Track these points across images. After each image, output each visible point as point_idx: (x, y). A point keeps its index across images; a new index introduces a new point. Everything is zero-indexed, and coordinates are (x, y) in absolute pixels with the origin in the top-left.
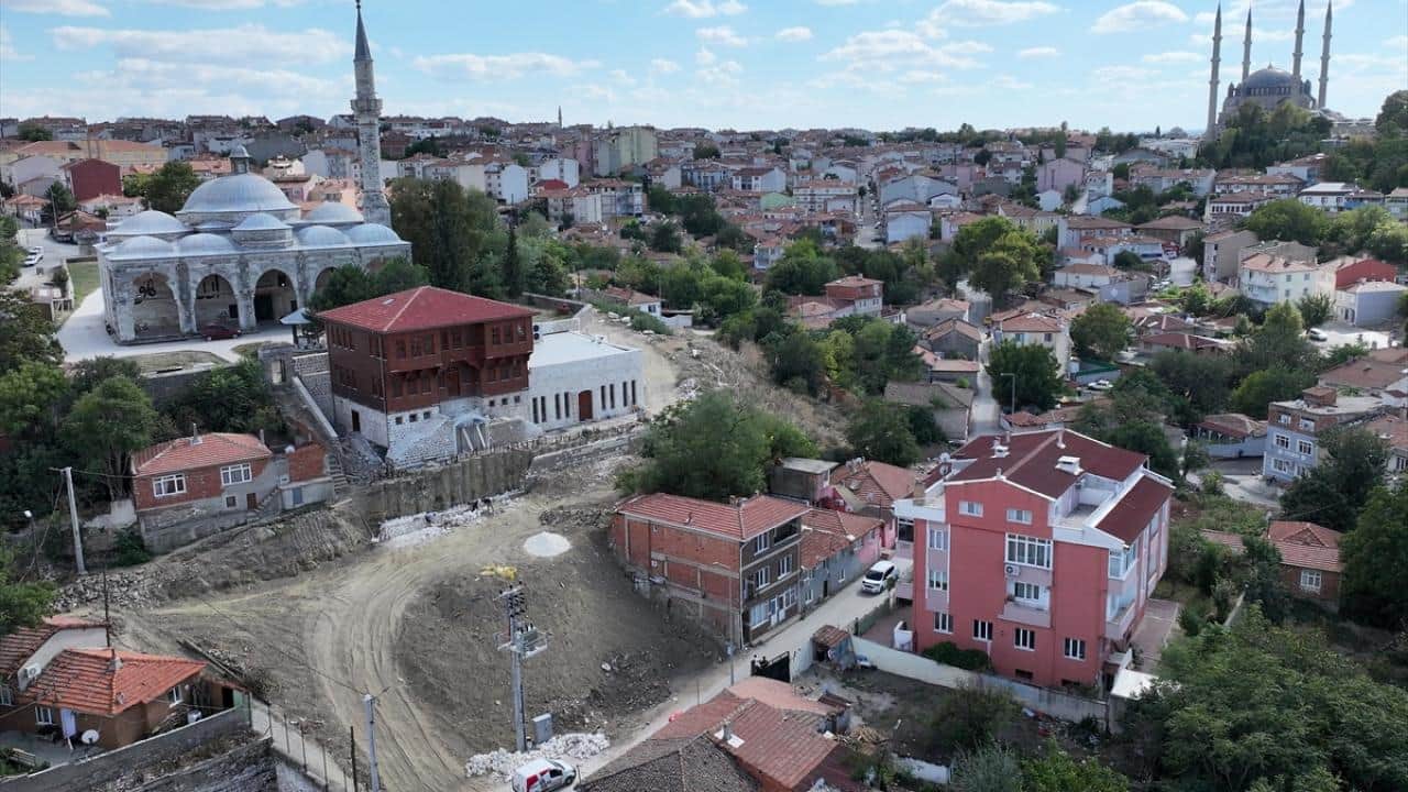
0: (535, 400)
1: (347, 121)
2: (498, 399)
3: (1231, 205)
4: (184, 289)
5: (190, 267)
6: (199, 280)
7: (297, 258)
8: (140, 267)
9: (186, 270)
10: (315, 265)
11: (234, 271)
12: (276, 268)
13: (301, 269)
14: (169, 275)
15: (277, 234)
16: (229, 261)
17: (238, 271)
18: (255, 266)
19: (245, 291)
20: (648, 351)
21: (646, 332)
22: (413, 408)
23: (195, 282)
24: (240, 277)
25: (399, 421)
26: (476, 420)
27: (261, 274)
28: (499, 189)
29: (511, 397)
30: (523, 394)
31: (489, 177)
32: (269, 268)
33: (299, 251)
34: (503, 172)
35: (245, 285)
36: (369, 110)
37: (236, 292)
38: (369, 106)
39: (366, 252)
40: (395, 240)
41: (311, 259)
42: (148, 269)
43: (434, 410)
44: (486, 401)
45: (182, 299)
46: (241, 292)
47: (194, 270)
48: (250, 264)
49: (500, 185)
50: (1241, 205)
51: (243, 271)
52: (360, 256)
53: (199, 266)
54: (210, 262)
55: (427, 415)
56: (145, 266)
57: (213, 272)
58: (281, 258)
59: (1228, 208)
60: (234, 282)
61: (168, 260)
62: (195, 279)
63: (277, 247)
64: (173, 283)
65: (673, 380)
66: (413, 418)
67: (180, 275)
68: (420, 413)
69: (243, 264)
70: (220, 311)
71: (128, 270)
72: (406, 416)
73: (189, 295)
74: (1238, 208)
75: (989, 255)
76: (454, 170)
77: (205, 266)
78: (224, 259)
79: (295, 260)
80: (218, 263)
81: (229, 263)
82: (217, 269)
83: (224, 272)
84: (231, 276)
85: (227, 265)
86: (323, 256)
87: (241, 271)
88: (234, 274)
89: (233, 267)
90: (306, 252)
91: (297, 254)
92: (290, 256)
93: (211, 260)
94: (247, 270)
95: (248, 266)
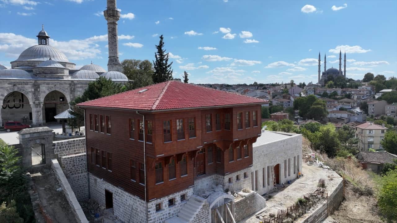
2: (234, 176)
3: (359, 96)
6: (6, 95)
7: (70, 84)
10: (81, 89)
11: (30, 90)
12: (57, 90)
13: (72, 91)
17: (33, 90)
18: (44, 88)
19: (37, 102)
22: (172, 193)
24: (34, 94)
26: (226, 199)
27: (47, 92)
32: (53, 90)
33: (72, 81)
35: (37, 99)
36: (113, 16)
37: (31, 103)
38: (113, 13)
40: (125, 79)
41: (79, 86)
43: (189, 192)
46: (34, 103)
48: (40, 86)
50: (362, 96)
51: (36, 90)
53: (7, 85)
54: (14, 84)
55: (184, 198)
57: (16, 90)
58: (61, 84)
59: (358, 97)
60: (30, 97)
62: (3, 94)
63: (58, 78)
66: (172, 202)
68: (177, 196)
69: (36, 87)
70: (24, 115)
74: (361, 97)
75: (313, 106)
77: (10, 86)
78: (24, 82)
79: (69, 86)
80: (19, 85)
81: (27, 84)
82: (18, 88)
83: (23, 90)
84: (28, 93)
85: (26, 86)
86: (86, 84)
87: (35, 90)
88: (30, 92)
89: (29, 88)
90: (76, 82)
91: (70, 82)
92: (65, 84)
93: (15, 82)
94: (39, 90)
95: (39, 88)
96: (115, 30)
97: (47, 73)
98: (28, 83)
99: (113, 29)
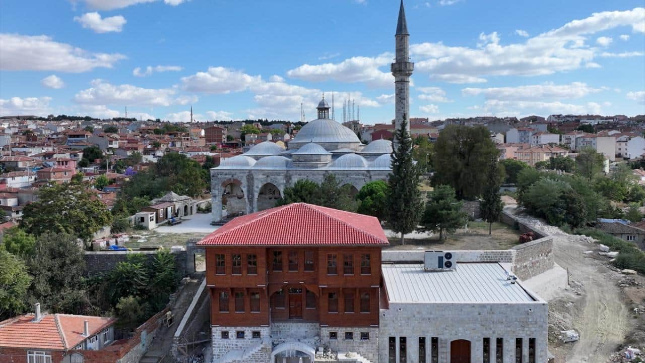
0: (392, 340)
1: (556, 118)
2: (341, 332)
4: (250, 192)
5: (255, 177)
6: (260, 186)
8: (226, 174)
9: (253, 179)
11: (282, 182)
14: (242, 181)
15: (315, 158)
16: (279, 174)
17: (285, 182)
18: (295, 178)
20: (611, 294)
21: (626, 271)
22: (242, 325)
23: (257, 187)
24: (286, 186)
25: (225, 335)
28: (626, 152)
29: (357, 332)
30: (373, 332)
31: (620, 145)
33: (326, 171)
34: (629, 141)
39: (375, 175)
42: (230, 176)
43: (265, 331)
44: (326, 331)
45: (249, 199)
47: (257, 179)
48: (292, 177)
49: (626, 149)
52: (370, 177)
53: (261, 176)
54: (268, 174)
55: (256, 335)
56: (229, 175)
57: (269, 181)
58: (313, 175)
60: (282, 190)
61: (242, 171)
62: (258, 185)
63: (312, 166)
64: (244, 187)
65: (619, 339)
66: (240, 335)
67: (248, 181)
68: (248, 331)
69: (288, 177)
71: (219, 176)
72: (232, 331)
73: (253, 195)
76: (594, 139)
77: (264, 177)
78: (276, 173)
79: (323, 176)
80: (272, 175)
81: (279, 175)
82: (271, 179)
83: (276, 182)
84: (280, 185)
85: (278, 177)
86: (343, 175)
87: (286, 182)
88: (282, 184)
89: (281, 179)
90: (331, 172)
91: (324, 172)
92: (319, 174)
93: (268, 173)
94: (290, 182)
95: (291, 179)
96: (403, 91)
97: (301, 161)
98: (280, 173)
99: (400, 90)
